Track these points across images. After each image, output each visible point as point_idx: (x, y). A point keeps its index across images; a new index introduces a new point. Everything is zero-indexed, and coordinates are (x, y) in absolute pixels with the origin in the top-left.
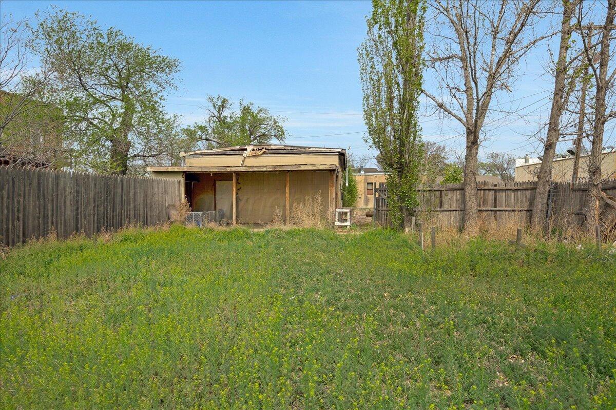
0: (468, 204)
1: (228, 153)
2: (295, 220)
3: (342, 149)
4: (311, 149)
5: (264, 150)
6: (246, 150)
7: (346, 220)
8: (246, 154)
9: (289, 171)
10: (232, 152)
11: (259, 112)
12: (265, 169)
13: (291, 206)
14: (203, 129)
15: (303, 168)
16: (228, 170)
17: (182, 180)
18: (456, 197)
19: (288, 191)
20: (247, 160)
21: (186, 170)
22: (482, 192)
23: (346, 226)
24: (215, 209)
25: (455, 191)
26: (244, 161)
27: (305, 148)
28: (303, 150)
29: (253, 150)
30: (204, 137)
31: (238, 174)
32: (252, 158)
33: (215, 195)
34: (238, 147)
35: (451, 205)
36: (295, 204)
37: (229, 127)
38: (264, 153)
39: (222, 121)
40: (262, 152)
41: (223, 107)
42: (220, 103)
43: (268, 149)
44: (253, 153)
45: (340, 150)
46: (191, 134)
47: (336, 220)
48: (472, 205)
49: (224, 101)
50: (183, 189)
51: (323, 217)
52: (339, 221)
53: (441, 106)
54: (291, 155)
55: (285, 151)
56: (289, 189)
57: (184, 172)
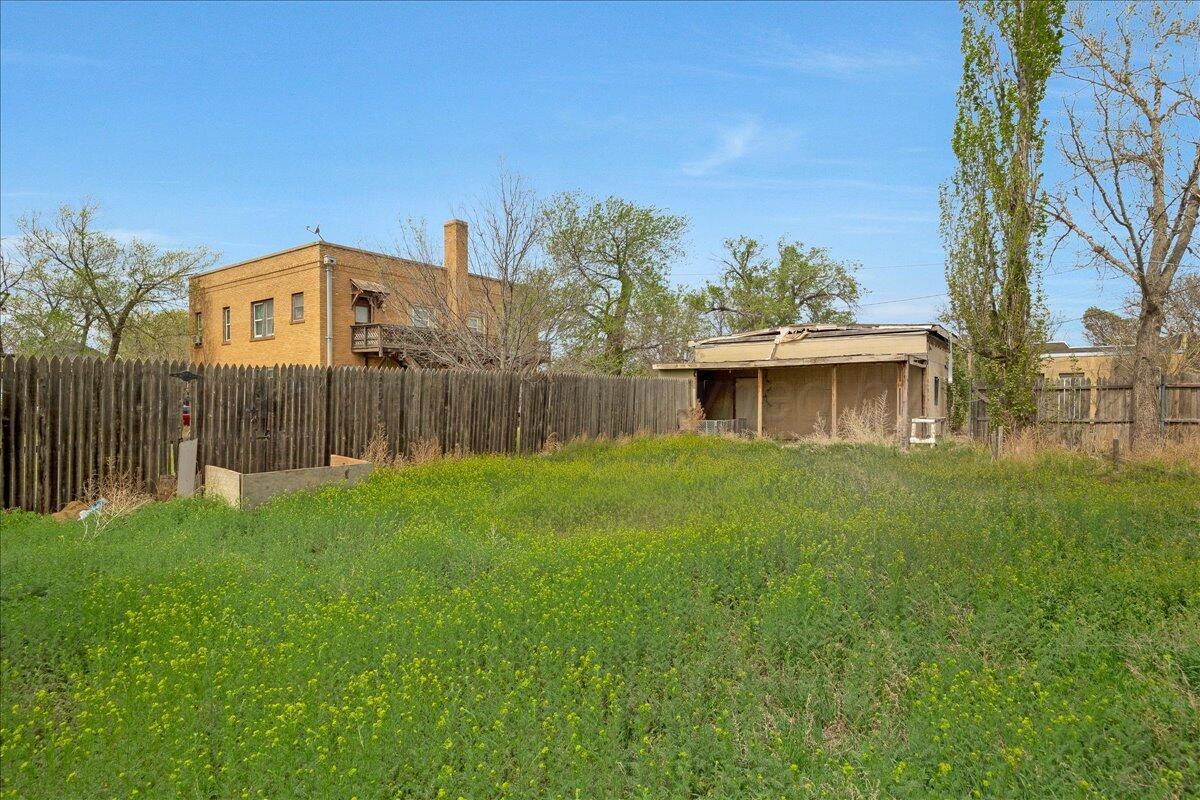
0: (1140, 412)
1: (753, 339)
2: (843, 430)
3: (933, 326)
4: (881, 328)
5: (805, 333)
6: (779, 333)
7: (929, 437)
8: (778, 339)
9: (836, 364)
10: (758, 338)
11: (811, 257)
12: (801, 363)
13: (839, 413)
14: (715, 291)
15: (855, 360)
16: (752, 365)
17: (694, 379)
18: (1125, 400)
19: (834, 392)
20: (780, 347)
21: (698, 366)
22: (1178, 391)
23: (929, 445)
24: (734, 418)
25: (1122, 391)
26: (775, 350)
27: (869, 326)
28: (867, 330)
29: (790, 333)
30: (716, 306)
31: (765, 370)
32: (787, 345)
33: (734, 399)
34: (767, 331)
35: (1114, 414)
36: (846, 410)
37: (760, 284)
38: (805, 337)
39: (747, 277)
40: (802, 335)
41: (748, 253)
42: (743, 248)
43: (812, 331)
44: (790, 337)
45: (930, 327)
46: (697, 303)
47: (912, 434)
48: (1147, 412)
49: (752, 244)
50: (694, 391)
51: (890, 430)
52: (917, 436)
53: (1099, 251)
54: (848, 338)
55: (837, 333)
56: (837, 389)
57: (695, 370)
